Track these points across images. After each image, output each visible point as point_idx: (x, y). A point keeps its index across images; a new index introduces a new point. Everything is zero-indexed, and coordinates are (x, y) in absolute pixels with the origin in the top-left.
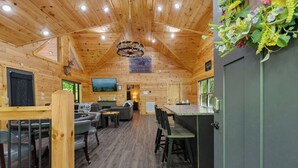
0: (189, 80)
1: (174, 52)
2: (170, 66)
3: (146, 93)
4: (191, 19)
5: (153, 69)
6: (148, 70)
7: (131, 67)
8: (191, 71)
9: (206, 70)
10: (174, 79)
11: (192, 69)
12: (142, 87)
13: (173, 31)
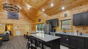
0: (33, 24)
1: (28, 14)
2: (26, 18)
3: (16, 27)
4: (37, 5)
5: (19, 18)
6: (17, 19)
7: (8, 16)
8: (34, 21)
9: (39, 21)
10: (28, 23)
11: (34, 20)
12: (14, 25)
13: (29, 7)
